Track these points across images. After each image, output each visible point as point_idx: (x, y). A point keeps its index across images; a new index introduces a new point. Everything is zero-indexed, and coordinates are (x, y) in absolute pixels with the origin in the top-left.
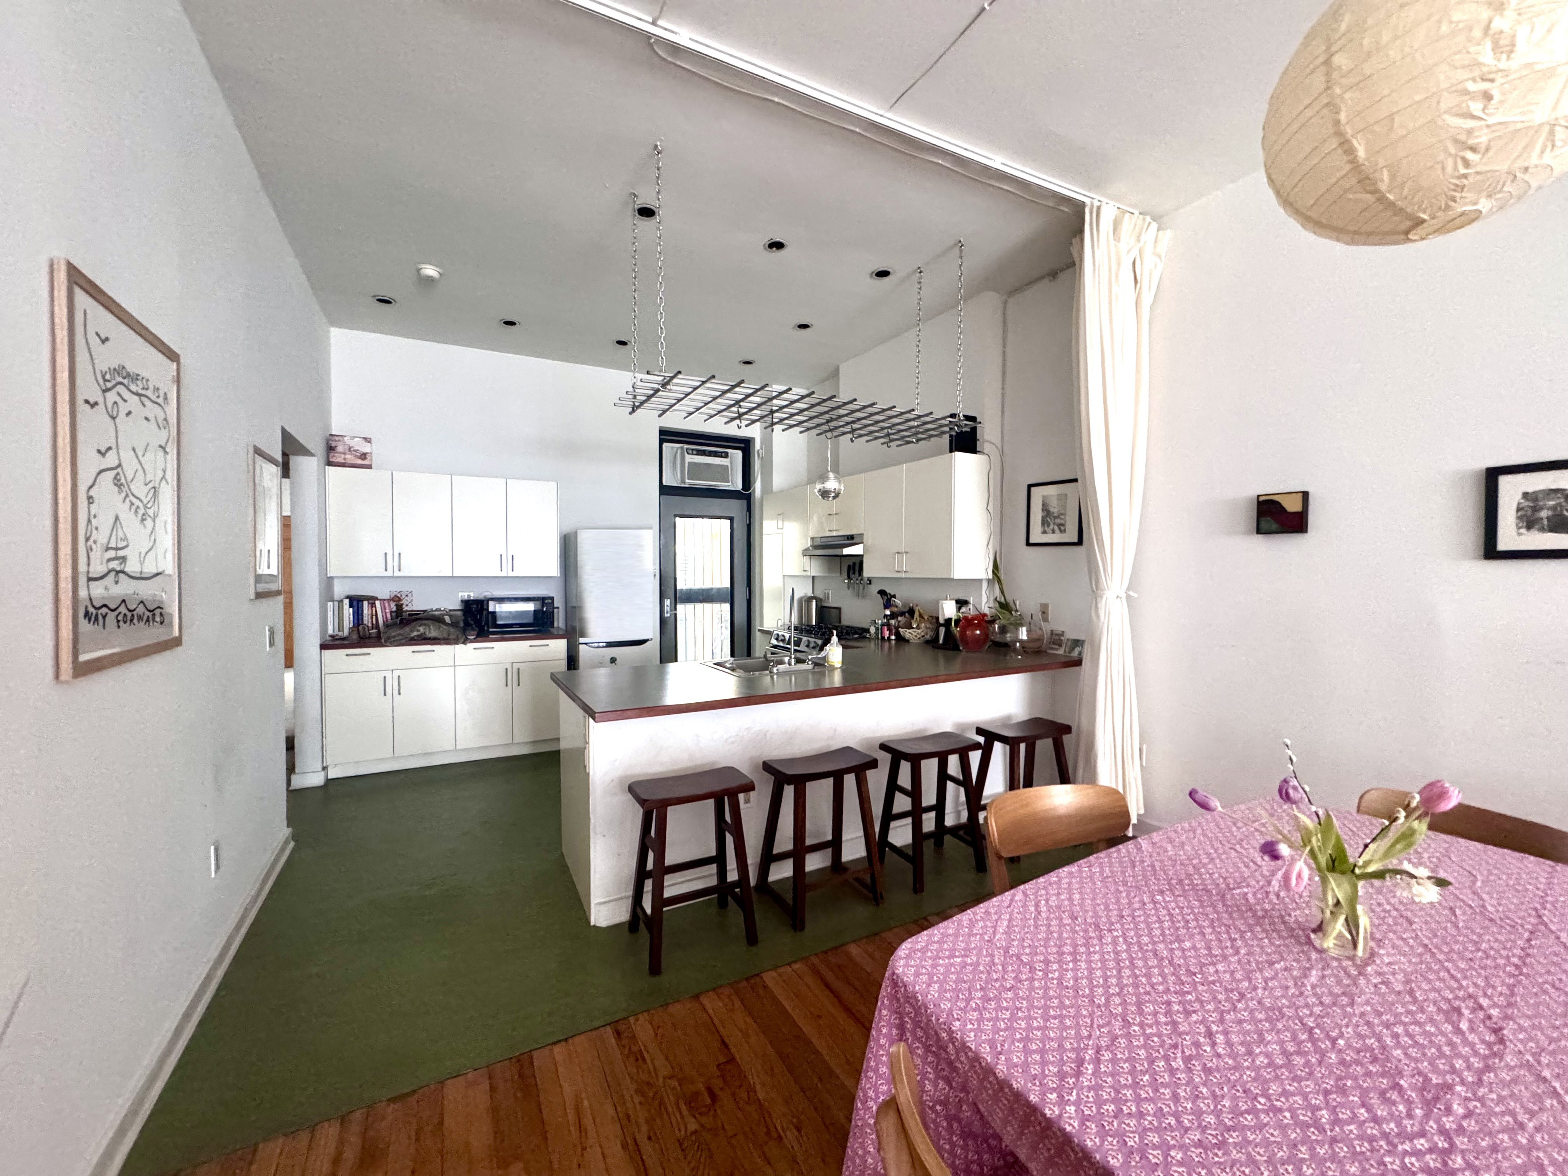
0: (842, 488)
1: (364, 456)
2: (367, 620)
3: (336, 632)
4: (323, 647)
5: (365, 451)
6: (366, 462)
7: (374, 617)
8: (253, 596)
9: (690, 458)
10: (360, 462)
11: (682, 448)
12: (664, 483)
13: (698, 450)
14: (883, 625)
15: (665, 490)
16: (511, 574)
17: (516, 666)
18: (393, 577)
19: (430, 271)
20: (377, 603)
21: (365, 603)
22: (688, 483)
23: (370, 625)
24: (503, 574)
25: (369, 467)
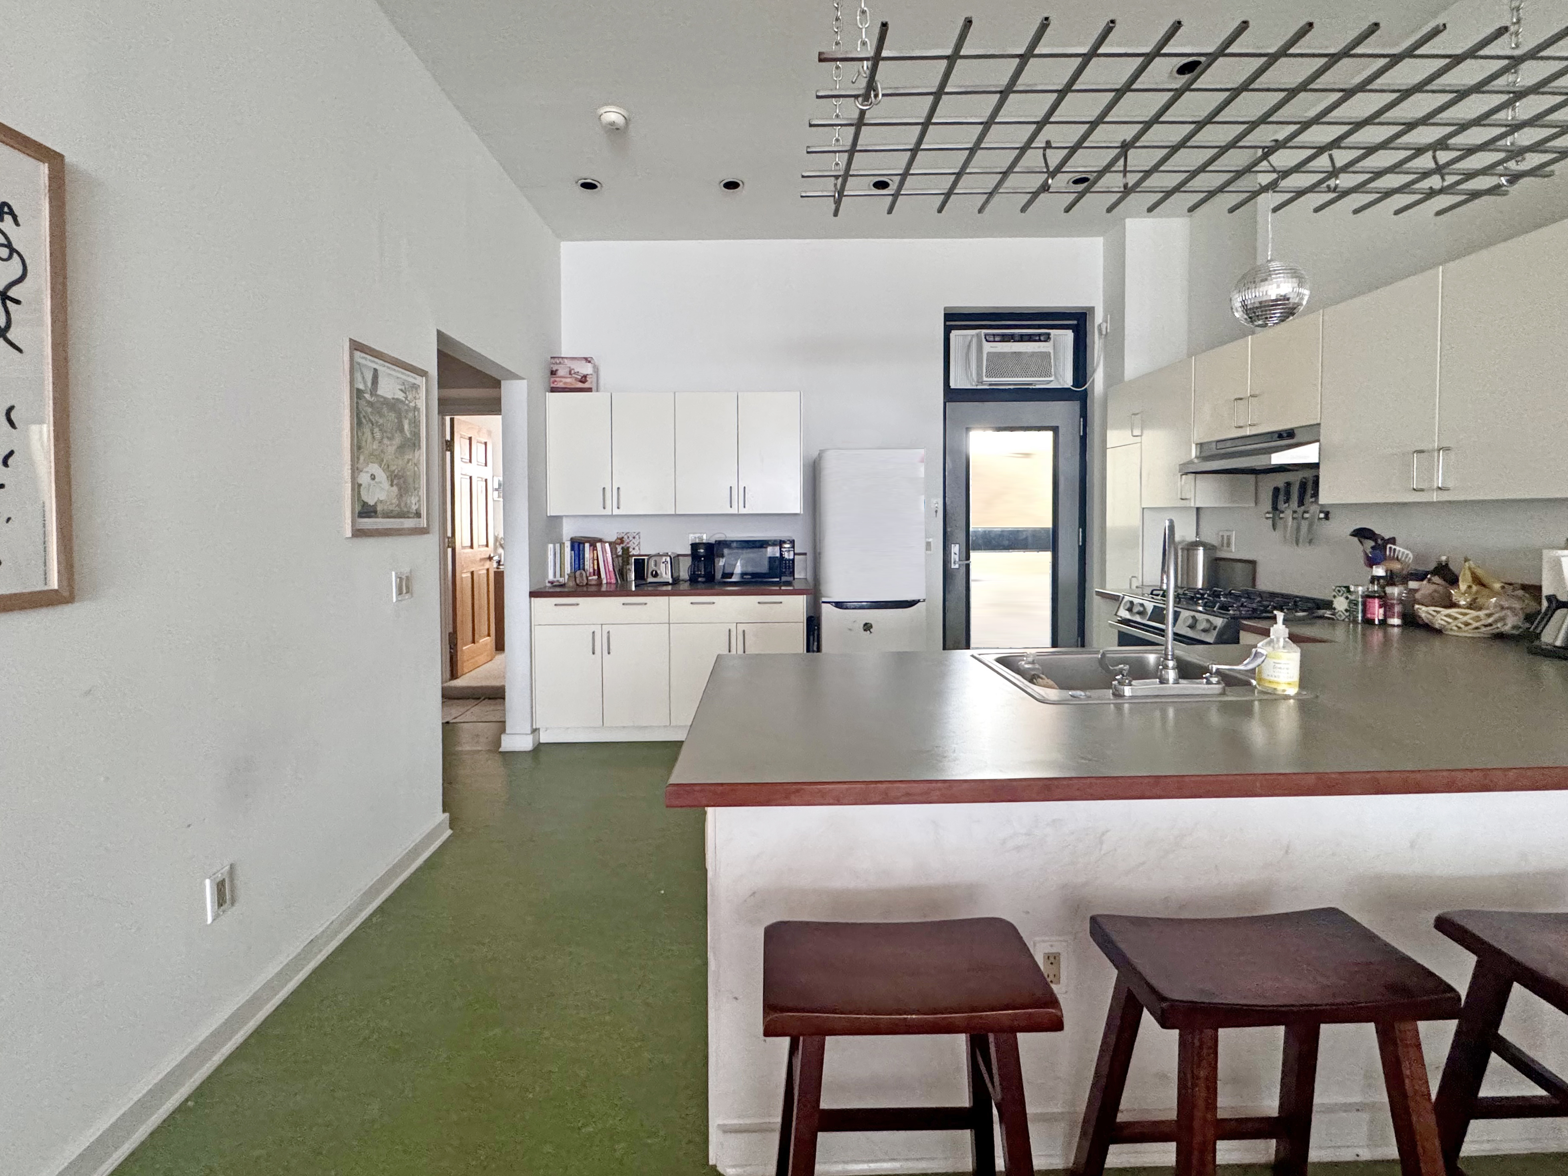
0: (1307, 292)
1: (584, 379)
2: (588, 565)
3: (558, 577)
4: (533, 594)
5: (585, 373)
6: (586, 385)
7: (596, 562)
8: (349, 534)
9: (988, 347)
10: (580, 385)
11: (978, 335)
12: (953, 385)
13: (1003, 335)
14: (1368, 596)
15: (952, 395)
16: (743, 511)
17: (741, 627)
18: (612, 516)
19: (612, 115)
20: (599, 545)
21: (587, 545)
22: (989, 381)
23: (592, 570)
24: (734, 511)
25: (589, 390)
